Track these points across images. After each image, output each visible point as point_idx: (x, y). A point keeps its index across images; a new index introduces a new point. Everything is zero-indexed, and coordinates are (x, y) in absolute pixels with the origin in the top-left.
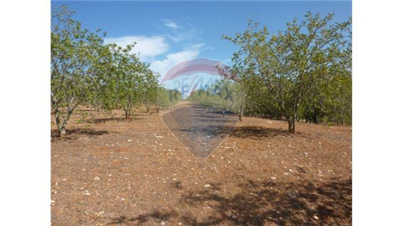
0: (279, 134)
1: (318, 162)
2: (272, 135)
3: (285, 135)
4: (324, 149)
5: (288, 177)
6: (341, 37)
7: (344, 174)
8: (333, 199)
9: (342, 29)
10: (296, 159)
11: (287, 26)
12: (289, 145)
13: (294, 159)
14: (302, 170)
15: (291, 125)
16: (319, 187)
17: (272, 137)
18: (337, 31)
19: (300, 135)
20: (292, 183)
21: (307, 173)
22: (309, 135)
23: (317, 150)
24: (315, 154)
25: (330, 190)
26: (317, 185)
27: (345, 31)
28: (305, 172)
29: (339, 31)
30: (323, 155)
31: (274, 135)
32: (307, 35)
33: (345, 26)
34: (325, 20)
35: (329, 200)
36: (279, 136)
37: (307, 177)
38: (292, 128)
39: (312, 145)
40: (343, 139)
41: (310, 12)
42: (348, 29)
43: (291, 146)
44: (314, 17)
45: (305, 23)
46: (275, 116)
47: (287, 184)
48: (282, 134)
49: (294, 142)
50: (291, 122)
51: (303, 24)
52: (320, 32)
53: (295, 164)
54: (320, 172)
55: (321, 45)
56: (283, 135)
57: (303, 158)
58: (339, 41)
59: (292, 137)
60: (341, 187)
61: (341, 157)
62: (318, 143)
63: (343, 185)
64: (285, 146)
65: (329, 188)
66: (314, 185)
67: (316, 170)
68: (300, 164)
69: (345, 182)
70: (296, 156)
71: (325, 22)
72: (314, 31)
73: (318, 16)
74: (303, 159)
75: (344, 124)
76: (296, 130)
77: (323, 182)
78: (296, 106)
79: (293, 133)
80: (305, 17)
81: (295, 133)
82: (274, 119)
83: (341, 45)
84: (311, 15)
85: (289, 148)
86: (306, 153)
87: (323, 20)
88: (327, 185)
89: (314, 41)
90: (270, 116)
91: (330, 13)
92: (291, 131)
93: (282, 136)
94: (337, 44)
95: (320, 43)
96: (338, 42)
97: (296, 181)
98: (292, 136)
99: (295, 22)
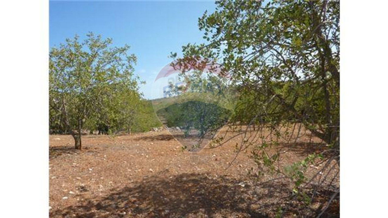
0: (64, 152)
1: (101, 176)
2: (55, 155)
3: (71, 152)
4: (108, 161)
5: (67, 201)
6: (120, 60)
7: (122, 183)
8: (108, 211)
9: (120, 53)
10: (79, 178)
11: (67, 43)
12: (74, 164)
13: (78, 178)
14: (83, 189)
15: (78, 142)
16: (98, 202)
17: (56, 157)
18: (116, 55)
19: (87, 151)
20: (70, 207)
21: (88, 191)
22: (96, 149)
23: (101, 163)
24: (99, 168)
25: (108, 202)
26: (97, 201)
27: (124, 55)
28: (86, 191)
29: (118, 55)
30: (106, 168)
31: (58, 155)
32: (90, 54)
33: (123, 51)
34: (105, 43)
35: (106, 214)
36: (63, 155)
37: (88, 195)
38: (79, 144)
39: (98, 159)
40: (126, 148)
41: (92, 32)
42: (125, 54)
43: (75, 164)
44: (96, 38)
45: (87, 42)
46: (66, 131)
47: (65, 210)
48: (68, 151)
49: (79, 159)
50: (78, 139)
51: (86, 43)
52: (102, 52)
53: (78, 184)
54: (101, 186)
55: (103, 65)
56: (69, 153)
57: (86, 175)
58: (119, 63)
59: (79, 154)
60: (117, 196)
61: (121, 166)
62: (104, 156)
63: (120, 194)
64: (70, 166)
65: (107, 201)
66: (93, 203)
67: (97, 186)
68: (82, 183)
69: (121, 191)
70: (80, 174)
71: (105, 45)
72: (96, 52)
73: (99, 38)
74: (87, 177)
75: (130, 134)
76: (82, 146)
77: (103, 196)
78: (82, 122)
79: (80, 149)
80: (87, 37)
81: (82, 149)
82: (64, 134)
83: (120, 66)
84: (93, 36)
85: (73, 166)
86: (90, 169)
87: (103, 42)
88: (106, 198)
89: (97, 60)
90: (60, 131)
91: (109, 38)
92: (78, 147)
93: (67, 155)
94: (117, 65)
95: (102, 63)
96: (117, 63)
97: (76, 204)
98: (78, 152)
99: (76, 39)
